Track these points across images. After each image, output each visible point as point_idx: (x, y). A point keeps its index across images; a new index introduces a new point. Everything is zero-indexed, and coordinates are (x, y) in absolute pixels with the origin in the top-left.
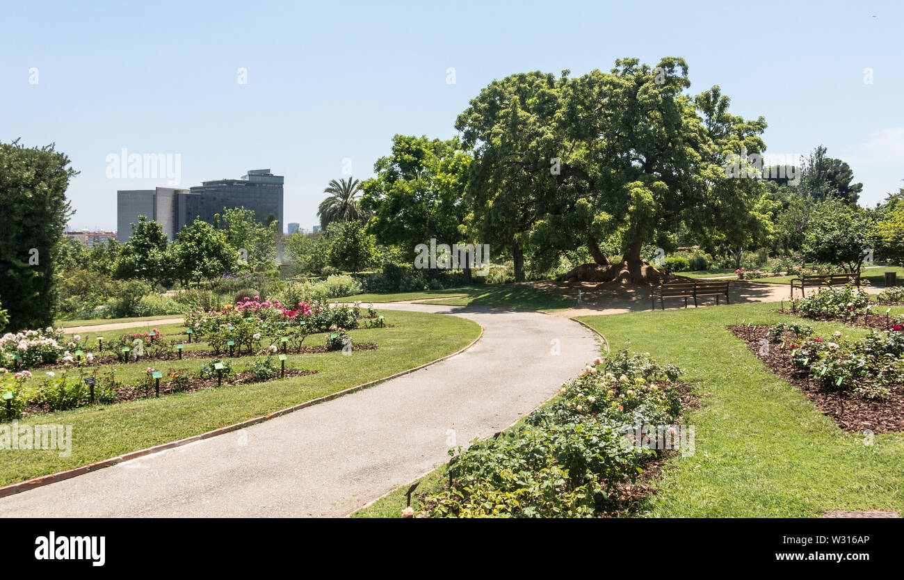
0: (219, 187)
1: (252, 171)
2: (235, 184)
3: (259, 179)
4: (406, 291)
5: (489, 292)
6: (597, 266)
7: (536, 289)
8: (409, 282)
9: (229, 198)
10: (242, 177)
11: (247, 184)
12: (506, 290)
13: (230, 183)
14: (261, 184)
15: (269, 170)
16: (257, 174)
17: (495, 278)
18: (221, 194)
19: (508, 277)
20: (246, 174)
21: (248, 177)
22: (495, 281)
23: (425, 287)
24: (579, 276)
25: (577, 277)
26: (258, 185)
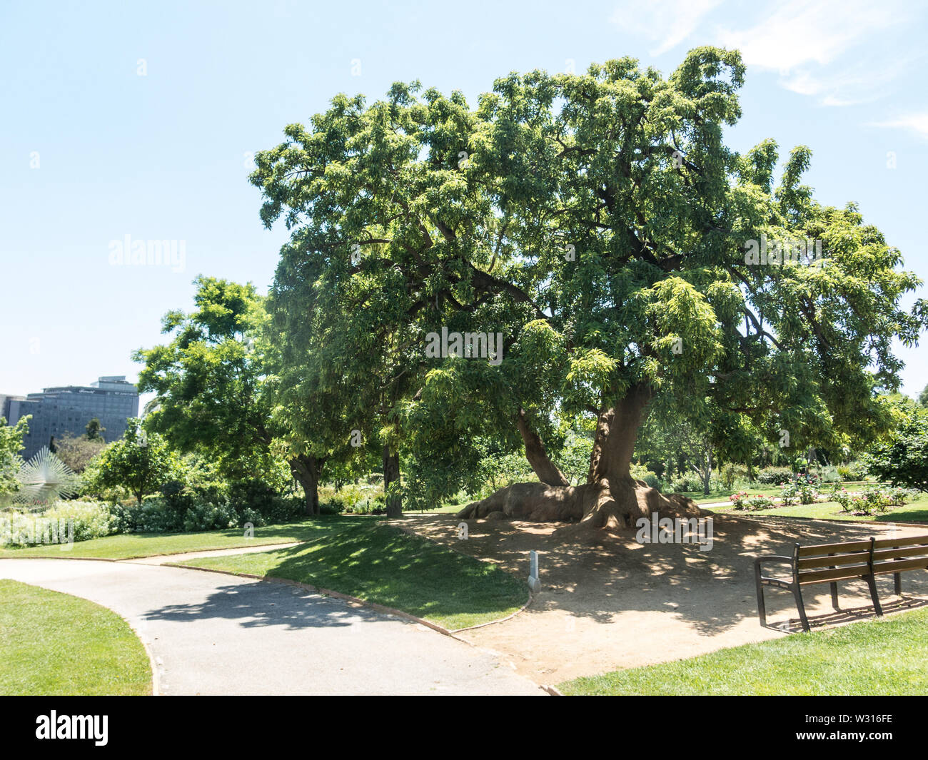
0: (62, 393)
1: (103, 378)
2: (81, 391)
3: (111, 386)
4: (195, 530)
5: (322, 542)
6: (544, 489)
7: (421, 540)
8: (201, 516)
9: (73, 407)
10: (91, 384)
11: (97, 392)
12: (355, 540)
13: (76, 390)
14: (113, 392)
15: (124, 377)
16: (108, 380)
17: (357, 505)
18: (64, 402)
19: (377, 504)
20: (97, 380)
21: (98, 384)
22: (357, 510)
23: (231, 523)
24: (507, 509)
25: (501, 510)
26: (109, 393)
